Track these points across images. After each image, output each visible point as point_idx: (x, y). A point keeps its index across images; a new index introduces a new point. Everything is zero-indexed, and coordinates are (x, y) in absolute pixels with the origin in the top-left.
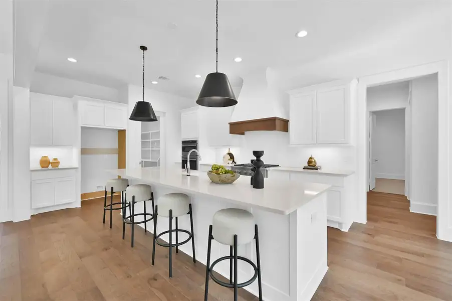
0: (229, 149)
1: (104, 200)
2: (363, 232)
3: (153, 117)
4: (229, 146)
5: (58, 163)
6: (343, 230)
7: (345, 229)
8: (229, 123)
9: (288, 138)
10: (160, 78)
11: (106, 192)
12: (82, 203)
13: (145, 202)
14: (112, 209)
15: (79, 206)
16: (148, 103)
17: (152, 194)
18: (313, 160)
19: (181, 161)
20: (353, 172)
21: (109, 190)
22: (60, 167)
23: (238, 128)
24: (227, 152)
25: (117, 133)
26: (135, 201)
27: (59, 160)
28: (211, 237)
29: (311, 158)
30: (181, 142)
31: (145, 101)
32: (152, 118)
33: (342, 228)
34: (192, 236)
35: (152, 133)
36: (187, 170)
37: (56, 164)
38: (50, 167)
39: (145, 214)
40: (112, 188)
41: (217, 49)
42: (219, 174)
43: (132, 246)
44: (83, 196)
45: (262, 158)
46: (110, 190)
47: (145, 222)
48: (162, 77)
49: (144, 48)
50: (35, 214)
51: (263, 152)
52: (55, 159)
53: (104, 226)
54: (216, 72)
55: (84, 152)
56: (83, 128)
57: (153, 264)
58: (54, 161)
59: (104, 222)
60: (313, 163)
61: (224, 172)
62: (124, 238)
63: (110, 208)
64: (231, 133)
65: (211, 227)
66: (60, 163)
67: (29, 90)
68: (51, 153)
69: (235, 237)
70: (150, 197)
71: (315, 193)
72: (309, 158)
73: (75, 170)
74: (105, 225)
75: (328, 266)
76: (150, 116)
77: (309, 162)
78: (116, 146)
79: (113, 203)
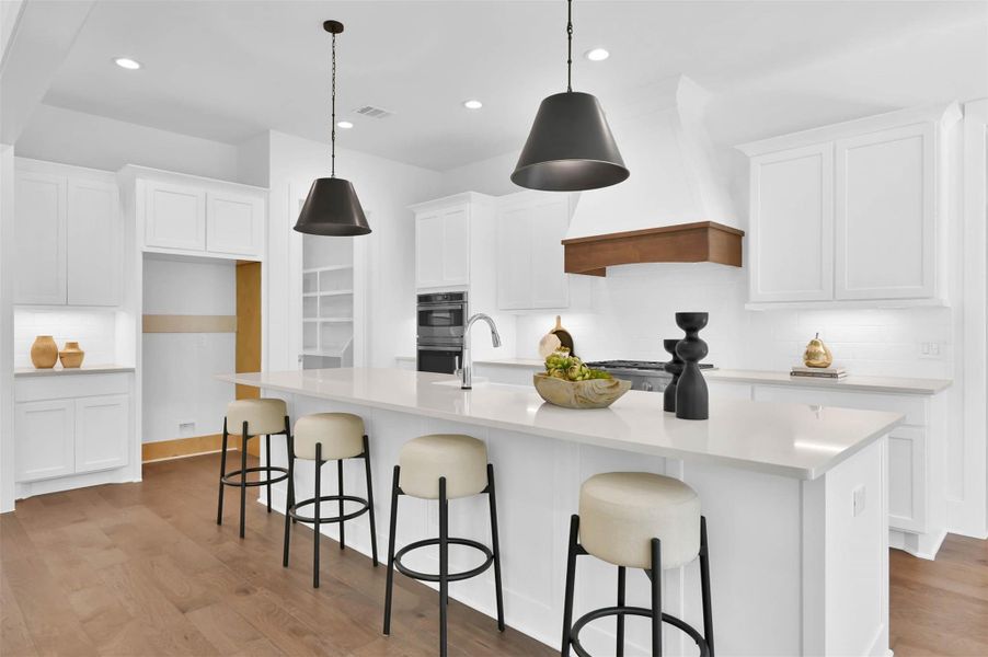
0: (559, 318)
1: (220, 461)
2: (980, 561)
3: (360, 222)
4: (559, 309)
5: (81, 354)
6: (919, 555)
7: (927, 551)
8: (563, 242)
9: (746, 283)
10: (363, 111)
11: (226, 434)
12: (147, 470)
13: (340, 462)
14: (244, 485)
15: (138, 478)
16: (347, 182)
17: (365, 439)
18: (821, 349)
19: (414, 355)
20: (947, 385)
21: (235, 430)
22: (86, 364)
23: (586, 256)
24: (553, 326)
25: (233, 272)
26: (323, 458)
27: (82, 347)
28: (575, 549)
29: (814, 343)
30: (416, 299)
31: (337, 177)
32: (358, 224)
33: (916, 549)
34: (494, 557)
35: (322, 273)
36: (461, 375)
37: (73, 357)
38: (59, 366)
39: (341, 498)
40: (245, 425)
41: (570, 24)
42: (573, 380)
43: (316, 585)
44: (147, 449)
45: (702, 334)
46: (239, 431)
47: (342, 519)
48: (369, 108)
49: (333, 27)
50: (24, 498)
51: (706, 315)
52: (73, 345)
53: (220, 531)
54: (565, 90)
55: (150, 325)
56: (147, 256)
57: (387, 630)
58: (70, 351)
59: (219, 522)
60: (821, 360)
61: (587, 376)
62: (286, 564)
63: (240, 481)
64: (567, 270)
65: (575, 521)
66: (85, 357)
67: (11, 149)
68: (62, 328)
69: (655, 545)
70: (359, 450)
71: (838, 449)
72: (809, 343)
73: (125, 375)
74: (223, 529)
75: (891, 648)
76: (351, 219)
77: (810, 355)
78: (230, 308)
79: (248, 467)
